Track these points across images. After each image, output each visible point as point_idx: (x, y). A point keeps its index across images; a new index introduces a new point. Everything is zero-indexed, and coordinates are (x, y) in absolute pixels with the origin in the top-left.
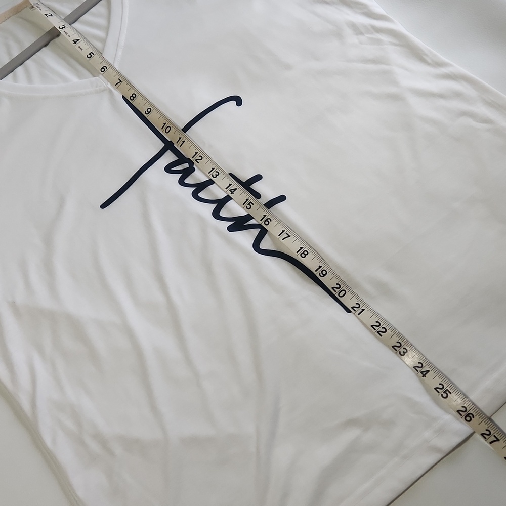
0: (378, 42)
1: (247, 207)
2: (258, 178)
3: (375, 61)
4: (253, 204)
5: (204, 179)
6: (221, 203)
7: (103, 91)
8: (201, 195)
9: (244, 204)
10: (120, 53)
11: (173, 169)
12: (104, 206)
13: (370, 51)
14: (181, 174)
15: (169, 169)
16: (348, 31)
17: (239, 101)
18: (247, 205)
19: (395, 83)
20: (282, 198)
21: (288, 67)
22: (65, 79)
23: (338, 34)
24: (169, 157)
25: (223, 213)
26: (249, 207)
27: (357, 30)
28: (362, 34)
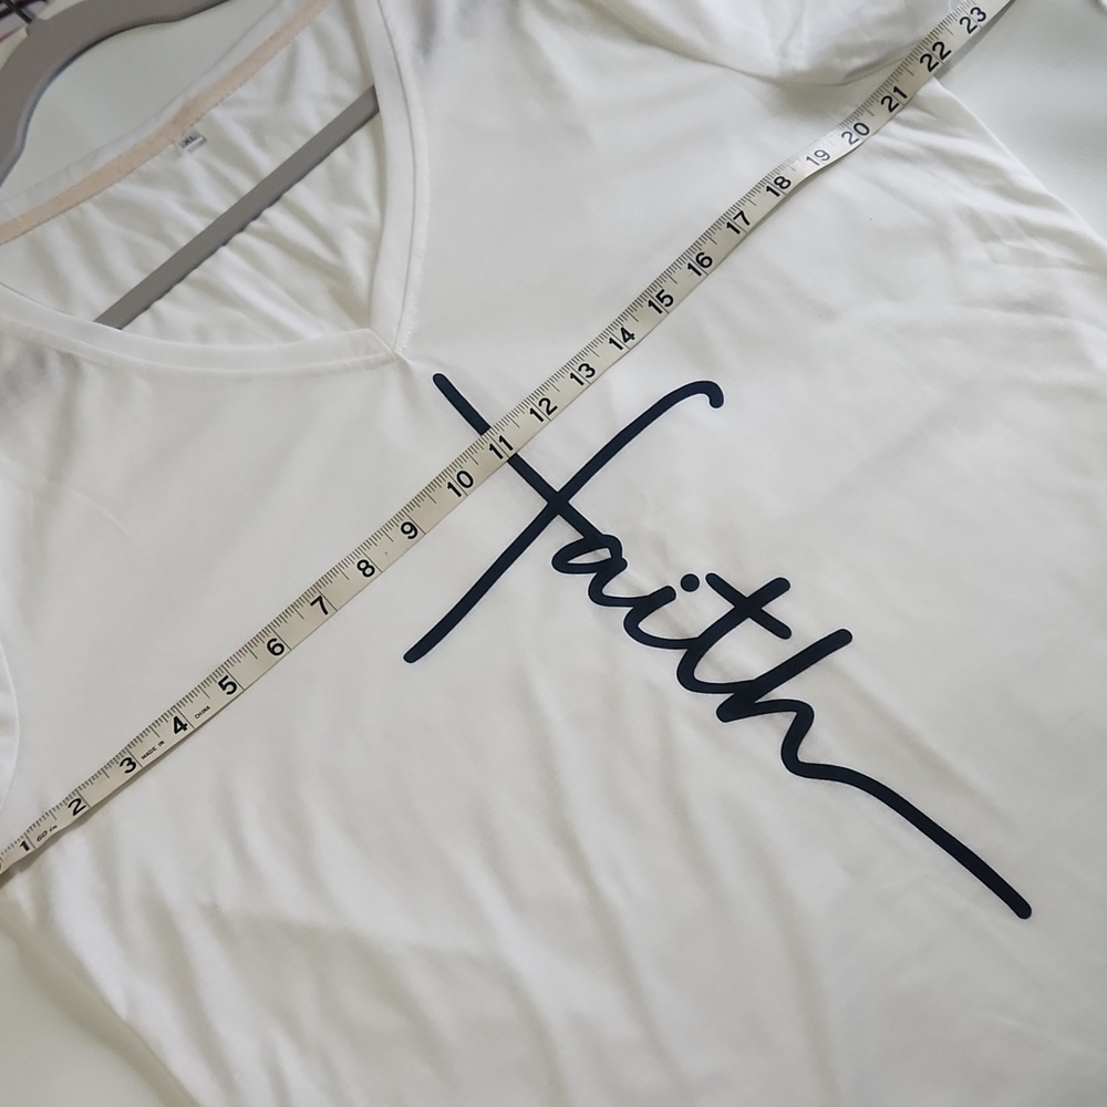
0: (1037, 259)
1: (667, 305)
2: (779, 587)
3: (1033, 306)
4: (663, 291)
5: (650, 587)
6: (695, 648)
7: (385, 362)
8: (646, 626)
9: (660, 312)
10: (417, 269)
11: (571, 562)
12: (413, 655)
13: (1019, 281)
14: (594, 574)
15: (563, 562)
16: (961, 231)
17: (715, 396)
18: (663, 305)
19: (1082, 360)
20: (841, 639)
21: (827, 314)
22: (285, 333)
23: (939, 236)
24: (560, 534)
25: (703, 672)
26: (667, 301)
27: (984, 229)
28: (993, 237)
